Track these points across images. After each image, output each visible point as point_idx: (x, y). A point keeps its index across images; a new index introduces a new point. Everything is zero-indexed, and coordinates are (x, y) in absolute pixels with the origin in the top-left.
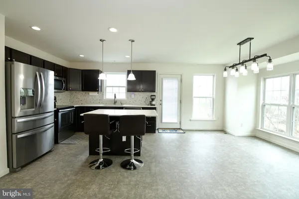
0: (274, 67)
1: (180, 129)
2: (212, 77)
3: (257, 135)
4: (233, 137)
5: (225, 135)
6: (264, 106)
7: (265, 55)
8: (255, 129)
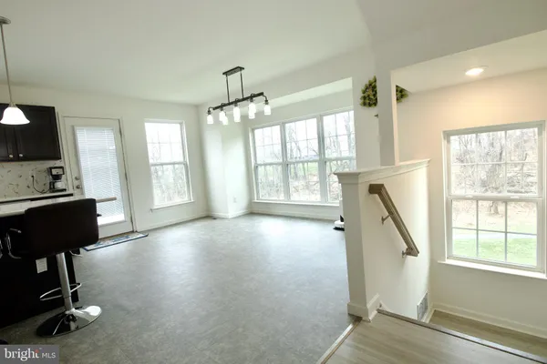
0: (272, 110)
1: (133, 232)
2: (179, 125)
3: (255, 210)
4: (227, 221)
5: (215, 221)
6: (256, 167)
7: (261, 94)
8: (251, 203)
